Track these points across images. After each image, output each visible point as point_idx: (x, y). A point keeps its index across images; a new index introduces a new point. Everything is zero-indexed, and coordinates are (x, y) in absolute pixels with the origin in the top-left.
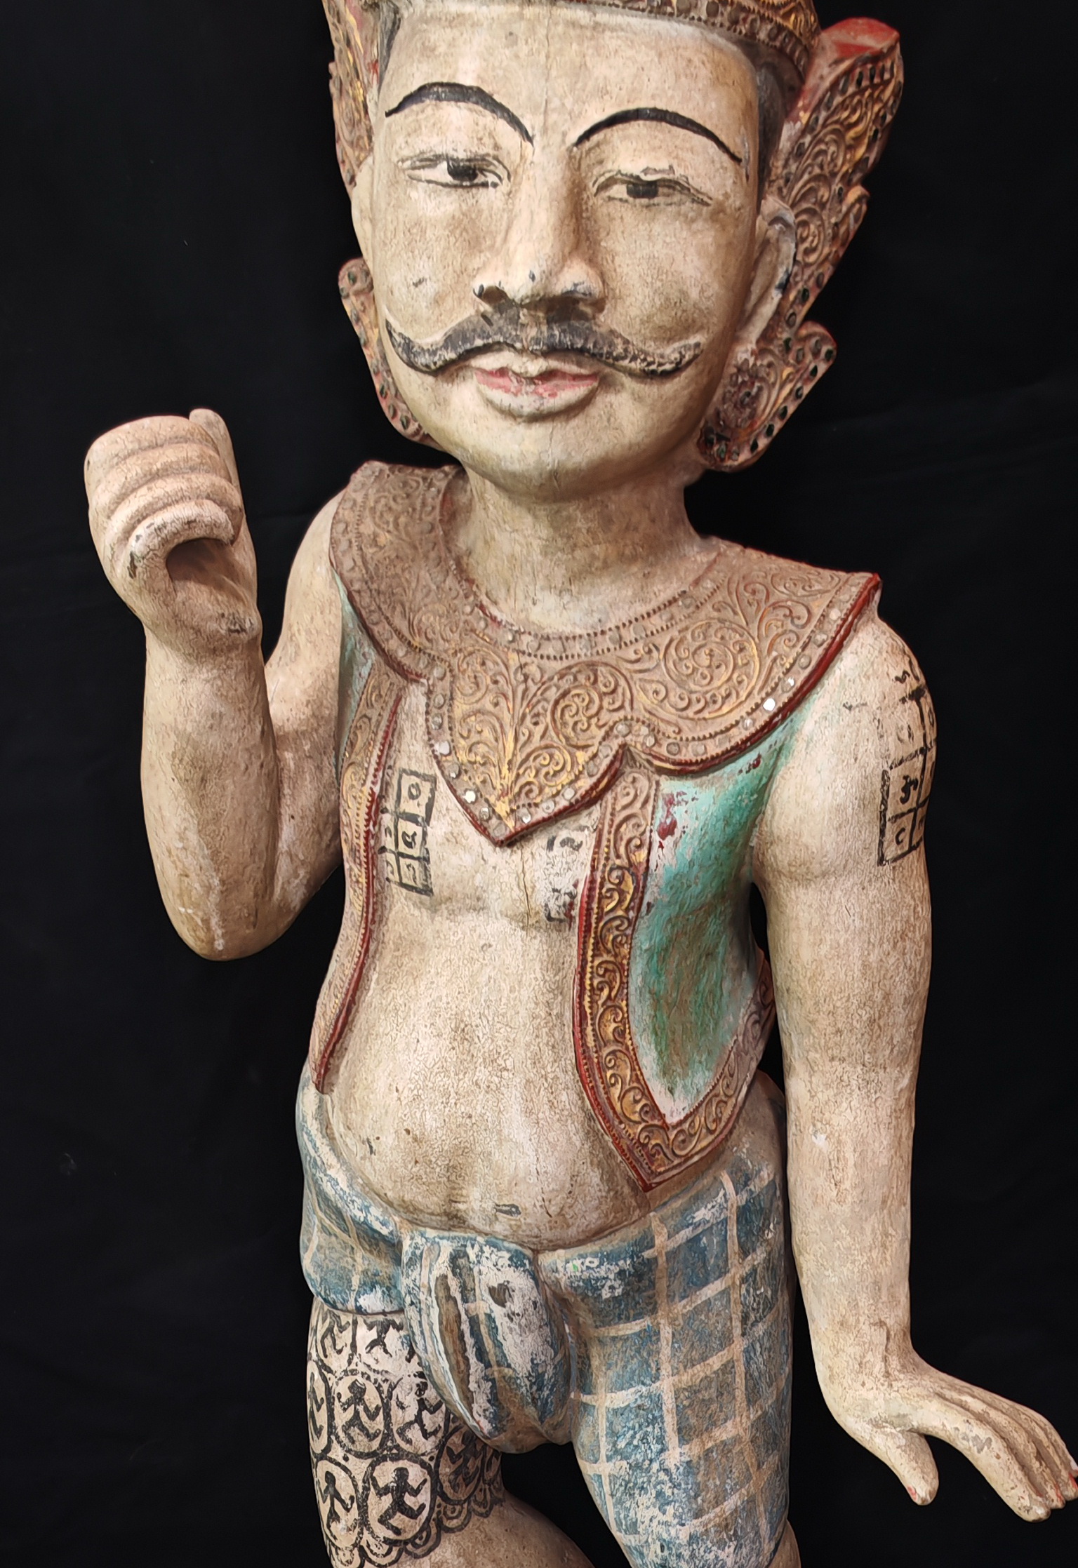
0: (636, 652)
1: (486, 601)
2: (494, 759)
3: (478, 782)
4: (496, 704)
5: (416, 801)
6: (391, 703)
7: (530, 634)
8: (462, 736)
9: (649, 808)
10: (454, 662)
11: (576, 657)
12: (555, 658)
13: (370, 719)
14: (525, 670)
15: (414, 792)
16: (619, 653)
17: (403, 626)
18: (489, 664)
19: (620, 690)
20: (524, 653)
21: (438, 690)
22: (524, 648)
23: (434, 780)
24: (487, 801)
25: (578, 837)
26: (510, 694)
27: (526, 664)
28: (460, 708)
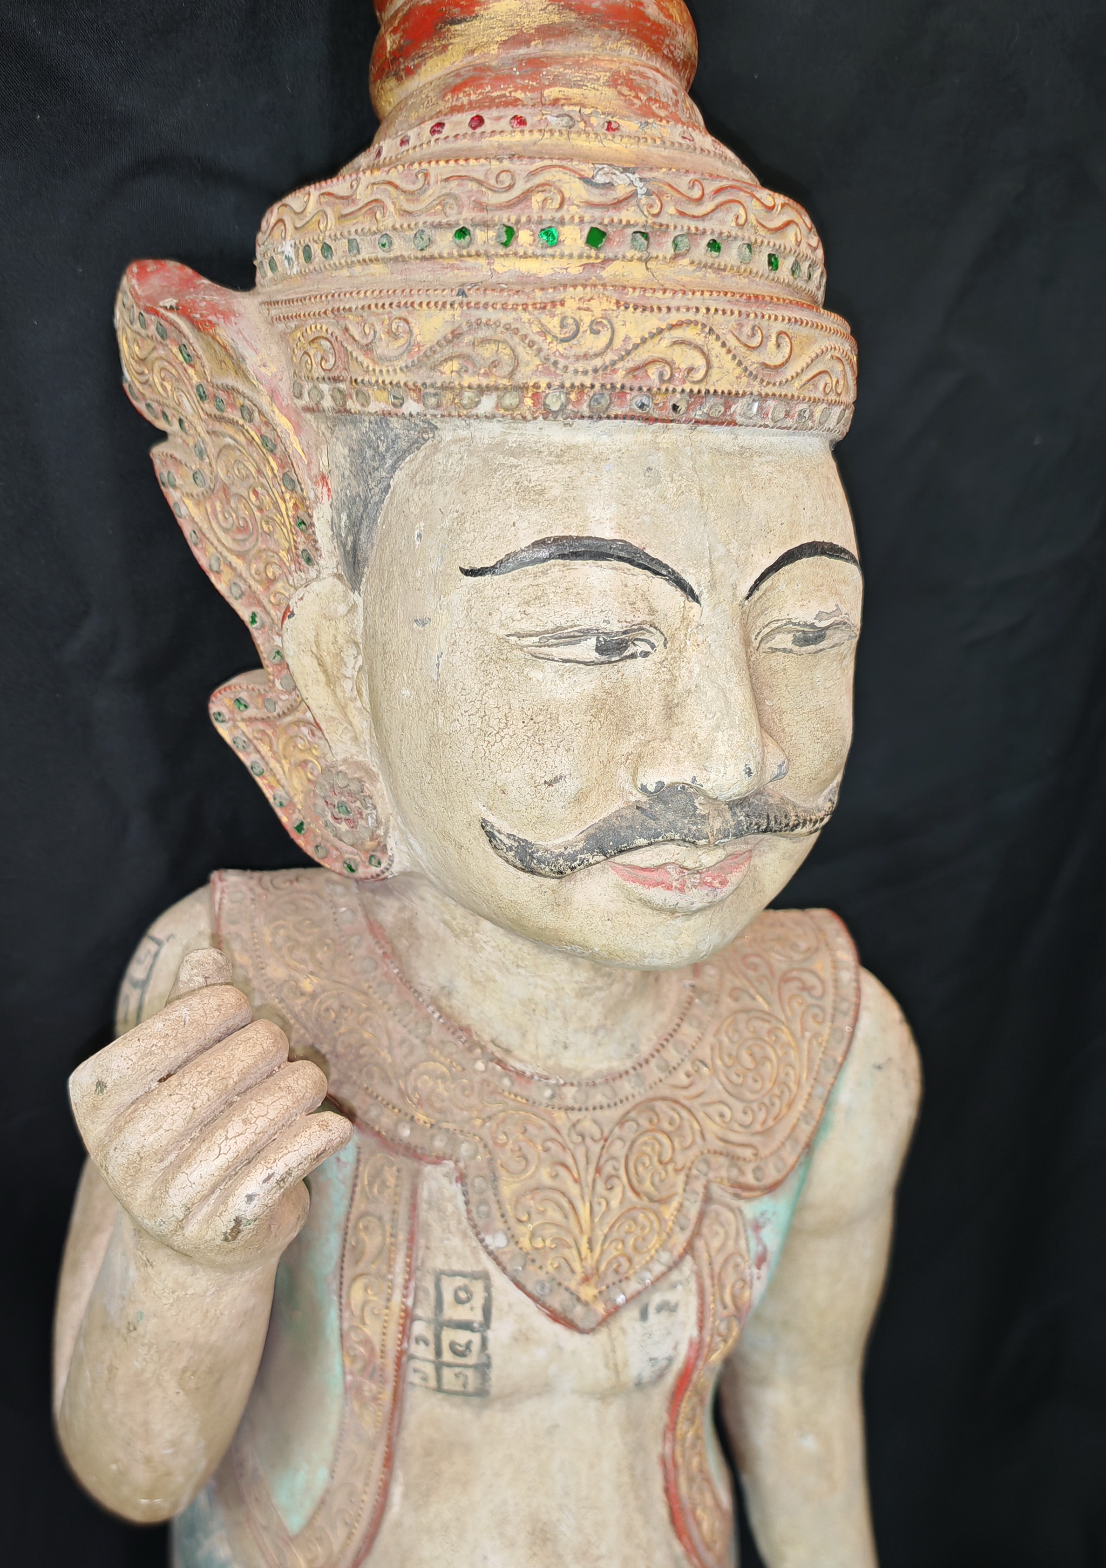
0: (688, 1075)
1: (499, 1054)
2: (569, 1240)
3: (550, 1269)
4: (556, 1176)
5: (468, 1305)
6: (406, 1193)
7: (572, 1084)
8: (520, 1221)
9: (742, 1243)
10: (485, 1133)
11: (630, 1098)
12: (609, 1106)
13: (380, 1219)
14: (579, 1128)
15: (463, 1295)
16: (672, 1081)
17: (392, 1095)
18: (532, 1129)
19: (686, 1125)
20: (573, 1109)
21: (472, 1172)
22: (570, 1102)
23: (485, 1277)
24: (567, 1289)
25: (671, 1297)
26: (570, 1162)
27: (578, 1121)
28: (508, 1189)
